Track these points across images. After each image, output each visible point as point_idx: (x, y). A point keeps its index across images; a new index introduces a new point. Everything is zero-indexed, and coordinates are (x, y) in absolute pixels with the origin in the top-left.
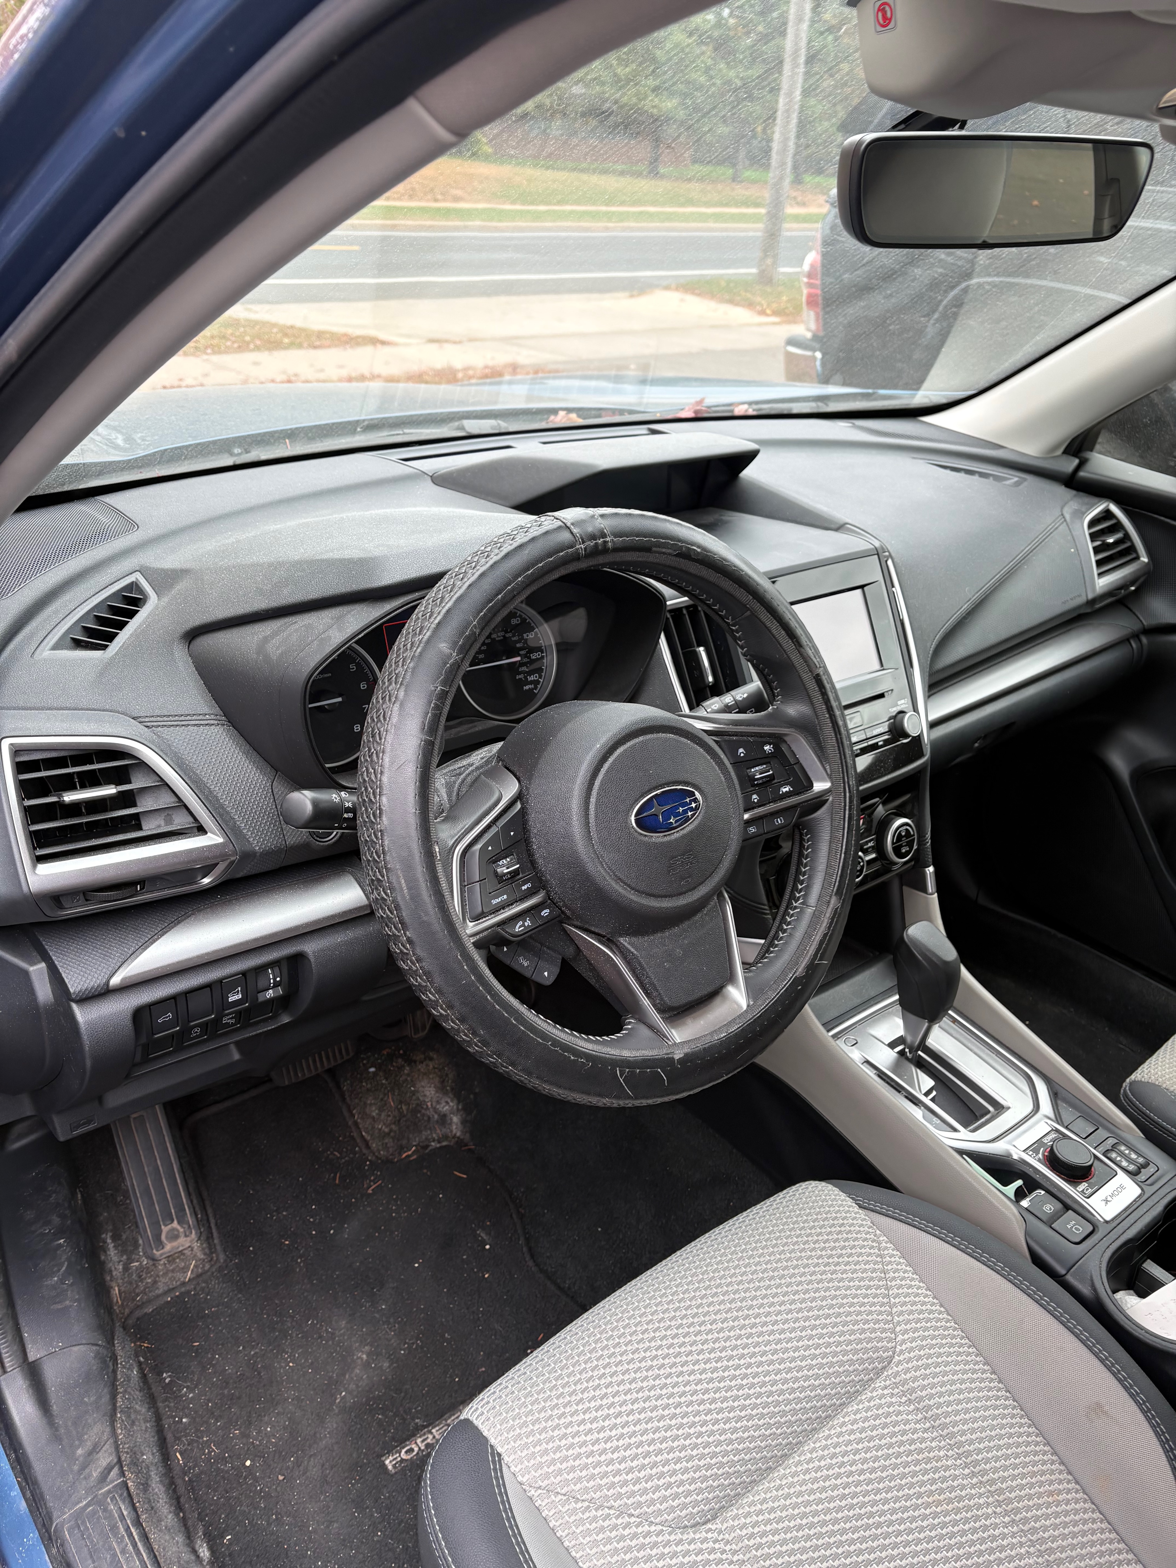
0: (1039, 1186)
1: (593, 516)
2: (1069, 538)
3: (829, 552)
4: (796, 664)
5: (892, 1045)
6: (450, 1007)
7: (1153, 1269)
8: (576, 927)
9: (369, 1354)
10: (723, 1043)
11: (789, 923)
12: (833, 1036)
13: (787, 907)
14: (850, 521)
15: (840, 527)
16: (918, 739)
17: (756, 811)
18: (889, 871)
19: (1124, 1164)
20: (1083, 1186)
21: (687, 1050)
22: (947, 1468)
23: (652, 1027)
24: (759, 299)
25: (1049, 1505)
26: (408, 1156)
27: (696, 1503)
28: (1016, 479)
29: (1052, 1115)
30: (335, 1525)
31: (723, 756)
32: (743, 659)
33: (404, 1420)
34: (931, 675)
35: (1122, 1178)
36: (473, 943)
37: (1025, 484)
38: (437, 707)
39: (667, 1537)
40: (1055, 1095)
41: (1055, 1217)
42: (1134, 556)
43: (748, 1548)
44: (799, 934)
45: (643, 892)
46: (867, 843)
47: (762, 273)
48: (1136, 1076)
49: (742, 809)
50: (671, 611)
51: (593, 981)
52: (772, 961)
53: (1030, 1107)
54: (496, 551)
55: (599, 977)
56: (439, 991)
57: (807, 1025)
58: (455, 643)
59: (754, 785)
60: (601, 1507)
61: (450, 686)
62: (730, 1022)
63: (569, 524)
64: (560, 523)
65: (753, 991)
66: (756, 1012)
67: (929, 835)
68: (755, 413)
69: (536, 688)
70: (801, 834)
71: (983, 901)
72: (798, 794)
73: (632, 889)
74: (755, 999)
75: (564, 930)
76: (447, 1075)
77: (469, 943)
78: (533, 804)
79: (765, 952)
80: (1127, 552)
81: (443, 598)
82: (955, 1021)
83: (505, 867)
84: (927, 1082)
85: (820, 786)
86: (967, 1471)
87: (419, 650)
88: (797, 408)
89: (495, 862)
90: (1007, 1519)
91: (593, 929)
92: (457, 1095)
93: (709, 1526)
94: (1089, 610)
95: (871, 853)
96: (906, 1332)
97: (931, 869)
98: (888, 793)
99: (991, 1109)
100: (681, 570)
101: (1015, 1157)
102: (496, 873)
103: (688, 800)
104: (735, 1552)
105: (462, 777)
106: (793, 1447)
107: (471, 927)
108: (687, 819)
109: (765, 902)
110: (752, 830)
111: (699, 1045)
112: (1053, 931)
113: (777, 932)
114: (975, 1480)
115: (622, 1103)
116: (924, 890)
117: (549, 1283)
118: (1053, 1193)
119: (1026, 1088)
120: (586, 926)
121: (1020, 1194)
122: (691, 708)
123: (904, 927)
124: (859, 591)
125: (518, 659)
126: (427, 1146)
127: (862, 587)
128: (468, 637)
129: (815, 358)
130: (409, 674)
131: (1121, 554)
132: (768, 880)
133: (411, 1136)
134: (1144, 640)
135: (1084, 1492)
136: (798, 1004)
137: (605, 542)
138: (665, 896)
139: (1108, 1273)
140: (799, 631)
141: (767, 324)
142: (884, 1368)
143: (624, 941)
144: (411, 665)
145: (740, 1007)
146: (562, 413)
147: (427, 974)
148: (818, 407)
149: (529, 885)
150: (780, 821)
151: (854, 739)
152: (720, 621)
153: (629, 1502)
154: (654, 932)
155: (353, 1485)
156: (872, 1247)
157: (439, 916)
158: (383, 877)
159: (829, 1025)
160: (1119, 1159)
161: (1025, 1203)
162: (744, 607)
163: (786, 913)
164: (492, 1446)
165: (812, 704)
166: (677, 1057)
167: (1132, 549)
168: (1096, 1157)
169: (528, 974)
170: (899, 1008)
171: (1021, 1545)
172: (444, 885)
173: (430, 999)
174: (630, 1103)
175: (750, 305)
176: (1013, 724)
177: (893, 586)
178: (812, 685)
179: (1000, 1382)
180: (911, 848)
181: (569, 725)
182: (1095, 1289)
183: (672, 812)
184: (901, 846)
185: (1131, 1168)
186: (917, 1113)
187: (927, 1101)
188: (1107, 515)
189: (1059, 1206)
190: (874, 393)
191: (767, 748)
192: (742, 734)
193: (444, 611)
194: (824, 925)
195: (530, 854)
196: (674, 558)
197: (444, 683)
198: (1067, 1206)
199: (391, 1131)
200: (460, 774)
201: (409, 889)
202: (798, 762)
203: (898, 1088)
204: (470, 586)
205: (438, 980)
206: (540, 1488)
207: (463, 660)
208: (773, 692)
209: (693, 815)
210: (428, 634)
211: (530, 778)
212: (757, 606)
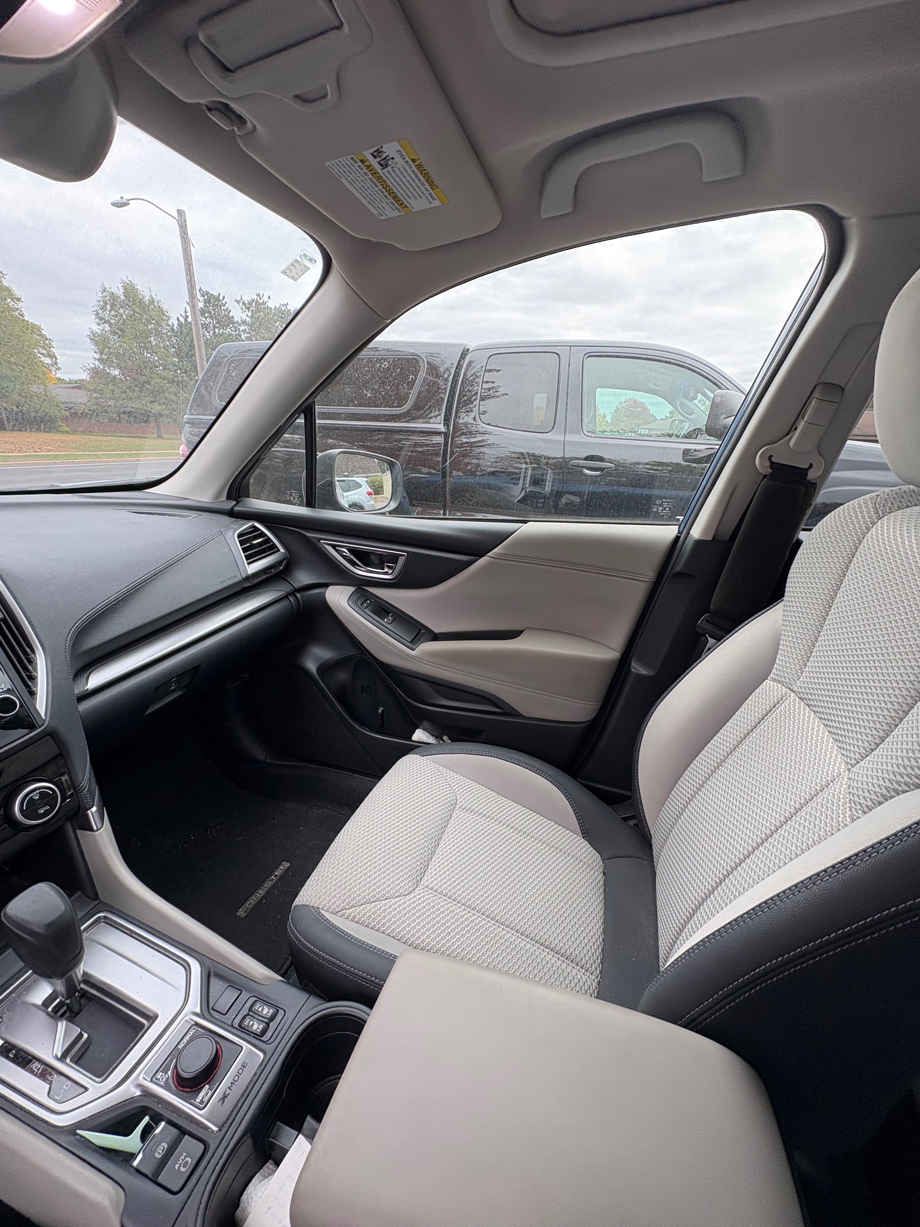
2: (225, 543)
5: (47, 1003)
19: (255, 1027)
20: (203, 1092)
28: (195, 516)
40: (208, 974)
41: (167, 1157)
42: (275, 549)
48: (297, 901)
53: (179, 1005)
80: (268, 548)
99: (145, 1022)
101: (139, 1093)
116: (91, 829)
119: (182, 981)
160: (251, 1023)
167: (274, 546)
180: (53, 805)
184: (38, 808)
185: (261, 1028)
187: (61, 1065)
188: (252, 529)
189: (175, 1135)
198: (184, 1130)
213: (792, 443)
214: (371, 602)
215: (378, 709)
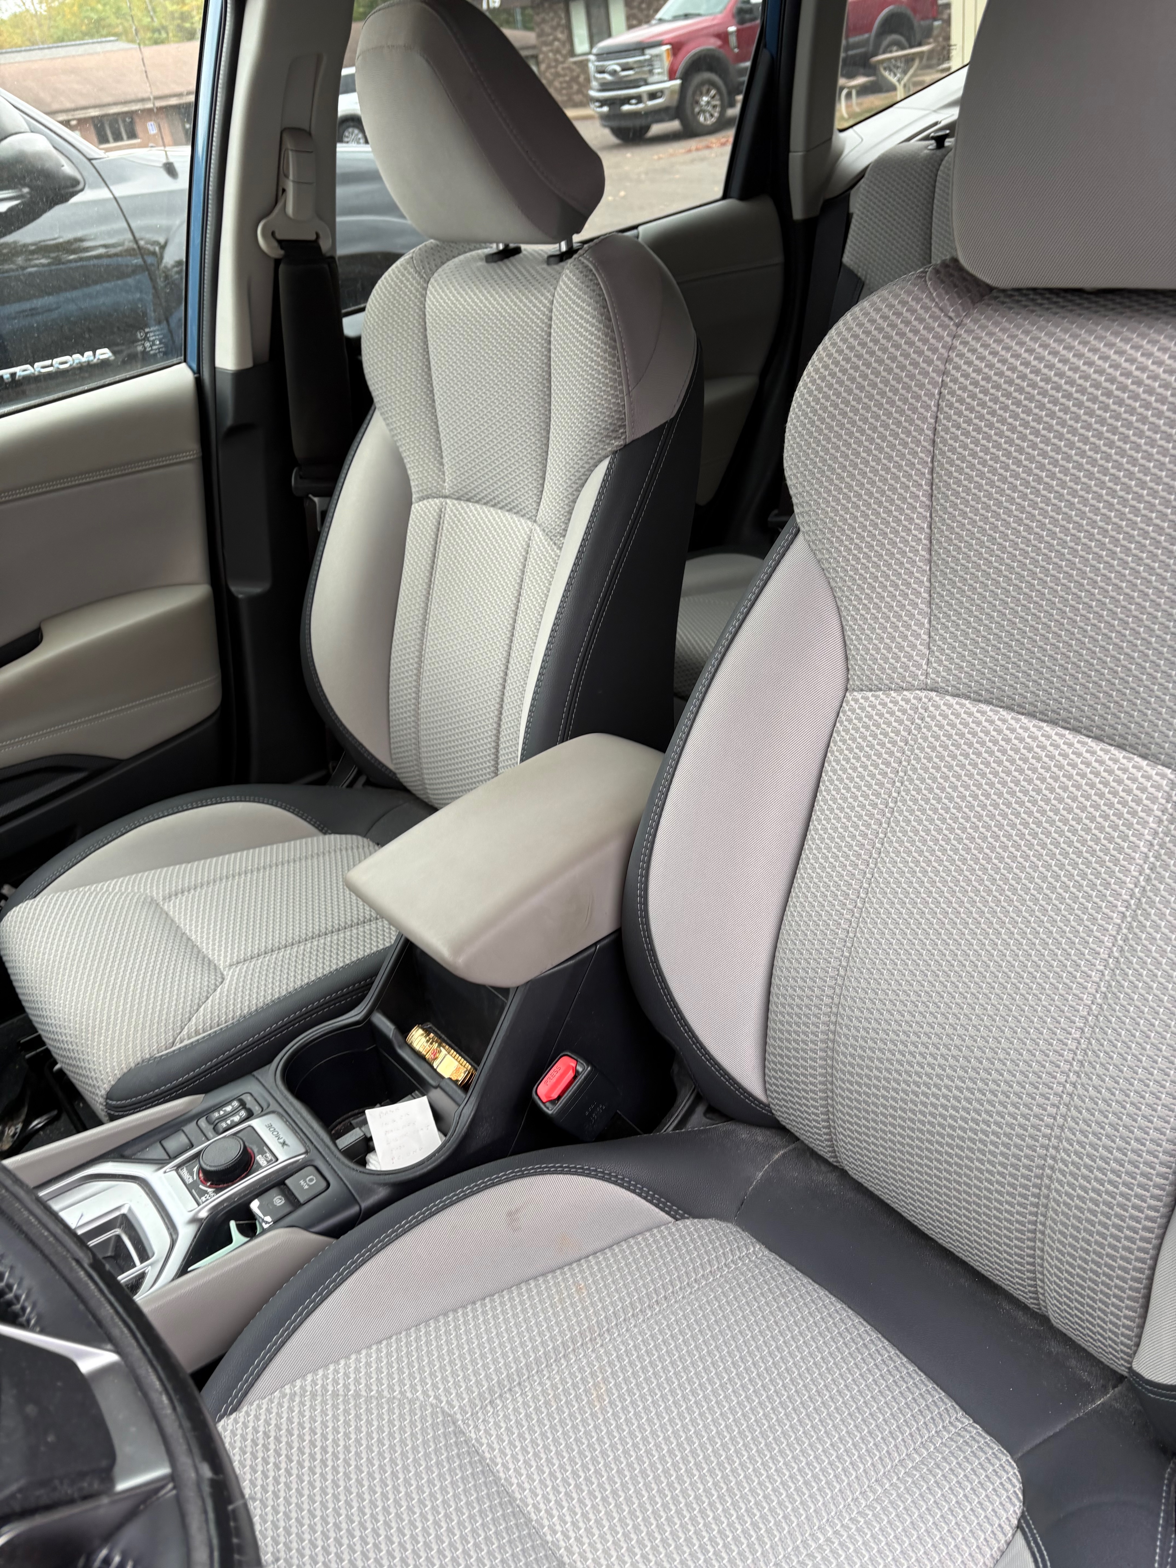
19: (236, 1119)
20: (261, 1160)
25: (590, 1295)
29: (154, 1167)
40: (124, 1157)
41: (290, 1197)
99: (129, 1224)
101: (202, 1216)
119: (108, 1184)
121: (248, 1228)
142: (455, 1423)
160: (229, 1122)
161: (262, 1225)
182: (385, 1185)
185: (242, 1114)
189: (276, 1190)
198: (279, 1182)
213: (290, 210)
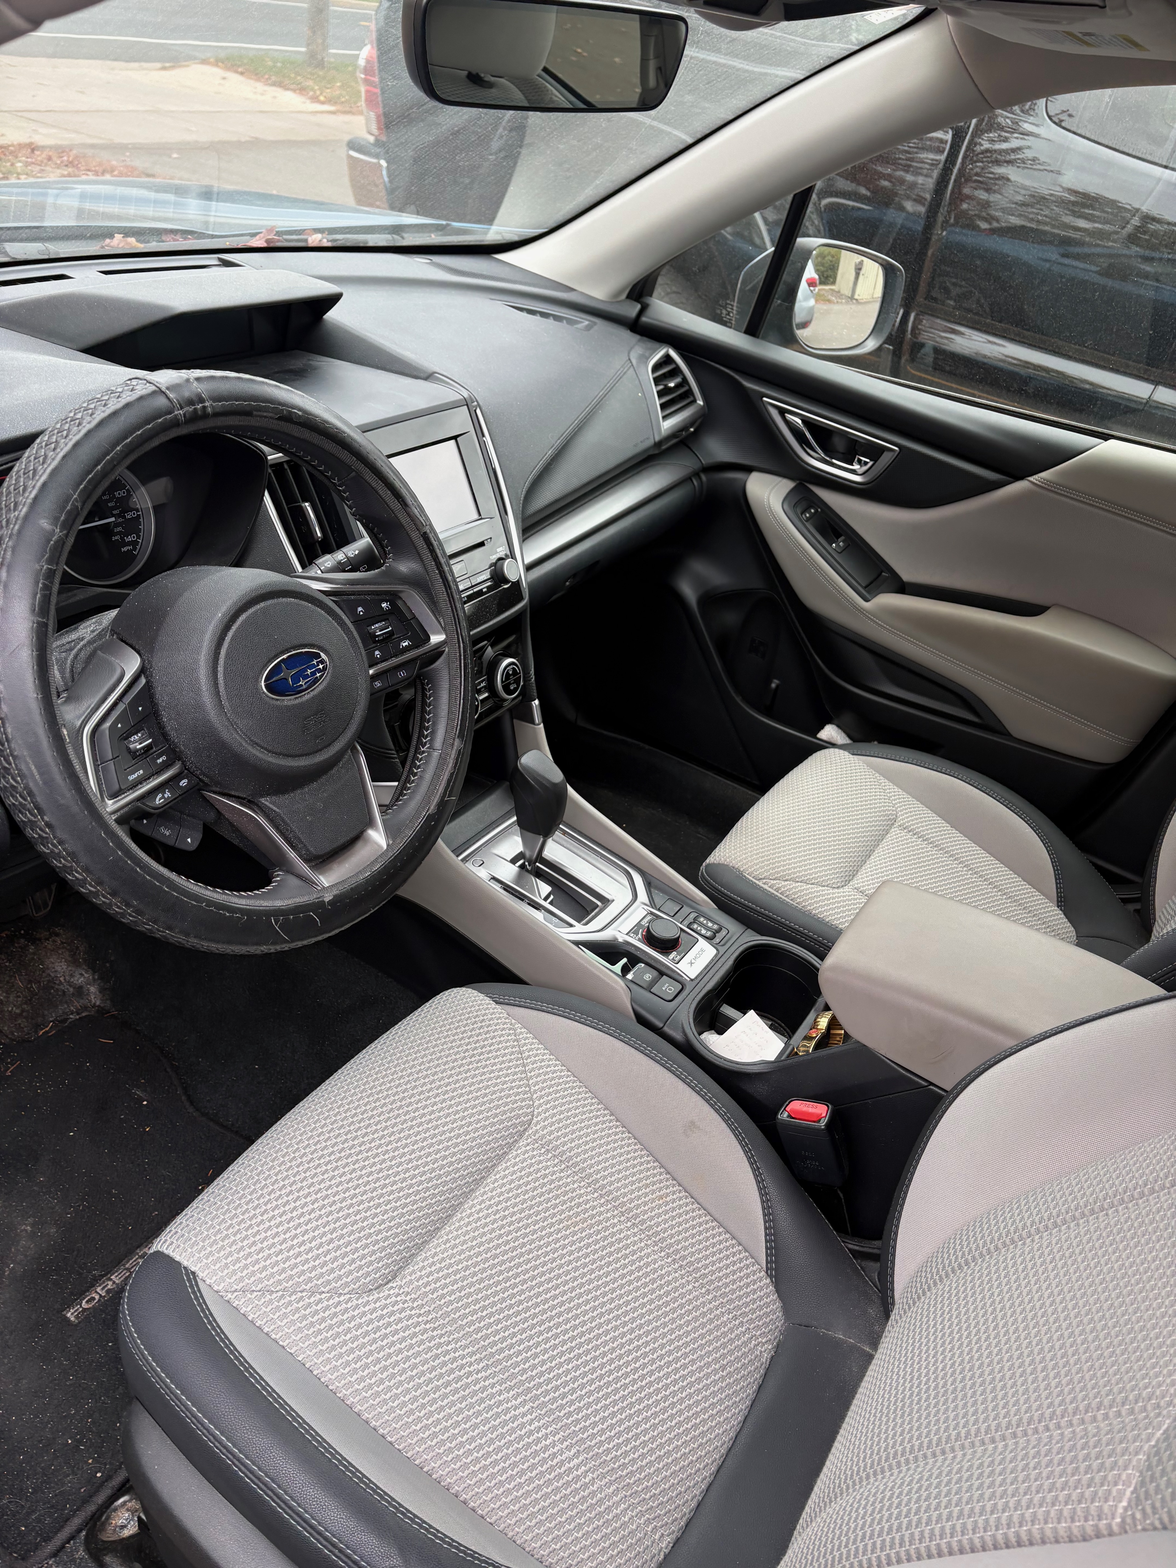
0: (639, 960)
1: (188, 380)
2: (637, 382)
3: (422, 404)
4: (403, 521)
5: (513, 861)
6: (100, 883)
7: (728, 1011)
8: (215, 793)
9: (33, 1225)
10: (369, 881)
11: (419, 767)
12: (462, 860)
13: (416, 752)
14: (438, 370)
15: (429, 377)
16: (517, 585)
17: (380, 666)
18: (501, 707)
19: (703, 932)
20: (673, 955)
21: (335, 892)
22: (581, 1196)
23: (300, 877)
24: (310, 83)
25: (660, 1206)
26: (47, 1032)
27: (378, 1270)
28: (587, 323)
29: (647, 902)
30: (24, 1381)
31: (344, 617)
32: (351, 518)
33: (80, 1274)
34: (524, 520)
35: (702, 943)
36: (116, 820)
37: (596, 328)
38: (46, 587)
39: (355, 1302)
40: (649, 885)
41: (654, 982)
42: (691, 399)
43: (426, 1294)
44: (428, 776)
45: (280, 754)
46: (479, 683)
47: (312, 55)
48: (711, 860)
49: (367, 665)
50: (272, 466)
51: (236, 842)
52: (406, 802)
53: (630, 897)
54: (89, 419)
55: (243, 837)
56: (86, 870)
57: (440, 855)
58: (57, 519)
59: (375, 642)
60: (294, 1292)
61: (57, 564)
62: (372, 863)
63: (164, 389)
64: (154, 388)
65: (391, 831)
66: (396, 850)
67: (532, 672)
68: (329, 244)
69: (135, 549)
70: (423, 684)
71: (581, 723)
72: (417, 647)
73: (269, 751)
74: (394, 838)
75: (204, 798)
76: (77, 948)
77: (111, 821)
78: (157, 677)
79: (399, 794)
80: (682, 396)
81: (35, 470)
82: (565, 833)
83: (137, 743)
84: (545, 889)
85: (436, 639)
86: (596, 1195)
87: (17, 527)
88: (373, 240)
89: (127, 738)
90: (629, 1224)
91: (233, 793)
92: (92, 966)
93: (391, 1285)
94: (657, 452)
95: (484, 693)
96: (541, 1097)
97: (537, 702)
98: (495, 636)
99: (599, 903)
100: (284, 433)
101: (620, 940)
102: (129, 749)
103: (315, 662)
104: (415, 1300)
105: (74, 652)
106: (455, 1208)
107: (111, 805)
108: (316, 680)
109: (392, 747)
110: (378, 684)
111: (347, 887)
112: (642, 744)
113: (408, 776)
114: (603, 1200)
115: (278, 948)
116: (532, 721)
117: (211, 1124)
118: (651, 965)
119: (625, 882)
120: (226, 791)
121: (625, 970)
122: (303, 567)
123: (517, 758)
124: (453, 442)
125: (113, 519)
126: (65, 1020)
127: (455, 438)
128: (69, 513)
129: (381, 166)
130: (9, 553)
131: (682, 397)
132: (393, 727)
133: (46, 1012)
134: (704, 477)
135: (686, 1191)
136: (433, 838)
137: (204, 407)
138: (302, 755)
139: (695, 1020)
140: (404, 491)
141: (322, 112)
142: (525, 1130)
143: (265, 801)
144: (10, 543)
145: (380, 847)
146: (118, 237)
147: (72, 855)
148: (394, 239)
149: (164, 758)
150: (402, 674)
151: (461, 588)
152: (326, 481)
153: (319, 1282)
154: (294, 789)
155: (36, 1343)
156: (509, 1035)
157: (77, 797)
158: (10, 764)
159: (457, 851)
160: (699, 928)
161: (630, 976)
162: (349, 469)
163: (415, 758)
164: (185, 1268)
165: (422, 561)
166: (327, 900)
167: (689, 393)
168: (682, 930)
169: (171, 842)
170: (517, 828)
171: (641, 1240)
172: (78, 767)
173: (77, 879)
174: (286, 947)
175: (302, 90)
176: (597, 562)
177: (483, 435)
178: (420, 543)
179: (617, 1120)
180: (518, 685)
181: (187, 594)
182: (685, 1034)
183: (301, 675)
184: (510, 684)
185: (709, 934)
186: (539, 916)
187: (546, 904)
188: (667, 359)
189: (655, 973)
190: (448, 225)
191: (384, 605)
192: (359, 593)
193: (39, 484)
194: (450, 765)
195: (161, 727)
196: (275, 422)
197: (50, 561)
198: (662, 972)
199: (23, 1011)
200: (71, 649)
201: (41, 774)
202: (414, 617)
203: (521, 897)
204: (64, 457)
205: (84, 860)
206: (236, 1291)
207: (67, 536)
208: (385, 551)
209: (321, 676)
210: (25, 510)
211: (151, 651)
212: (361, 467)
214: (816, 511)
215: (771, 682)
